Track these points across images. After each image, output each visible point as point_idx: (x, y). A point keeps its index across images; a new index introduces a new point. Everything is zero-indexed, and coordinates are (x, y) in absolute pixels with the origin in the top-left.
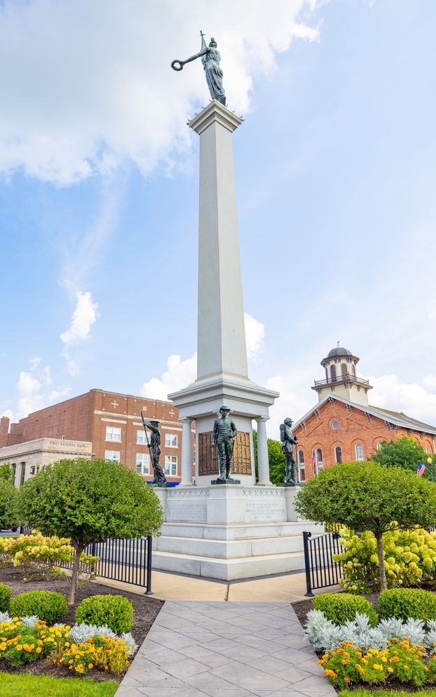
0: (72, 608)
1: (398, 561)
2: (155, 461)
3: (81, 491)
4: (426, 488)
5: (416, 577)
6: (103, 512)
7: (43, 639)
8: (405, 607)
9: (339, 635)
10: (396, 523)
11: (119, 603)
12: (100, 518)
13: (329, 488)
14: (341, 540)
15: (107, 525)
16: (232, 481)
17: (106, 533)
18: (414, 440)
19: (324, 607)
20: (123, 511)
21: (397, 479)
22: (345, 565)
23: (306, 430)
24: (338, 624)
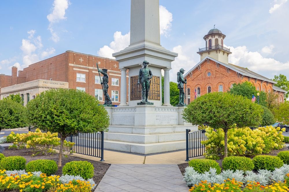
0: (61, 168)
1: (234, 144)
2: (105, 92)
3: (62, 106)
4: (253, 106)
5: (243, 152)
6: (75, 118)
7: (45, 182)
8: (235, 165)
9: (200, 178)
10: (236, 124)
11: (86, 165)
12: (74, 121)
13: (201, 106)
14: (206, 133)
15: (78, 125)
16: (149, 103)
17: (77, 129)
18: (252, 83)
19: (194, 165)
20: (87, 118)
21: (239, 102)
22: (207, 146)
23: (192, 77)
24: (200, 173)
